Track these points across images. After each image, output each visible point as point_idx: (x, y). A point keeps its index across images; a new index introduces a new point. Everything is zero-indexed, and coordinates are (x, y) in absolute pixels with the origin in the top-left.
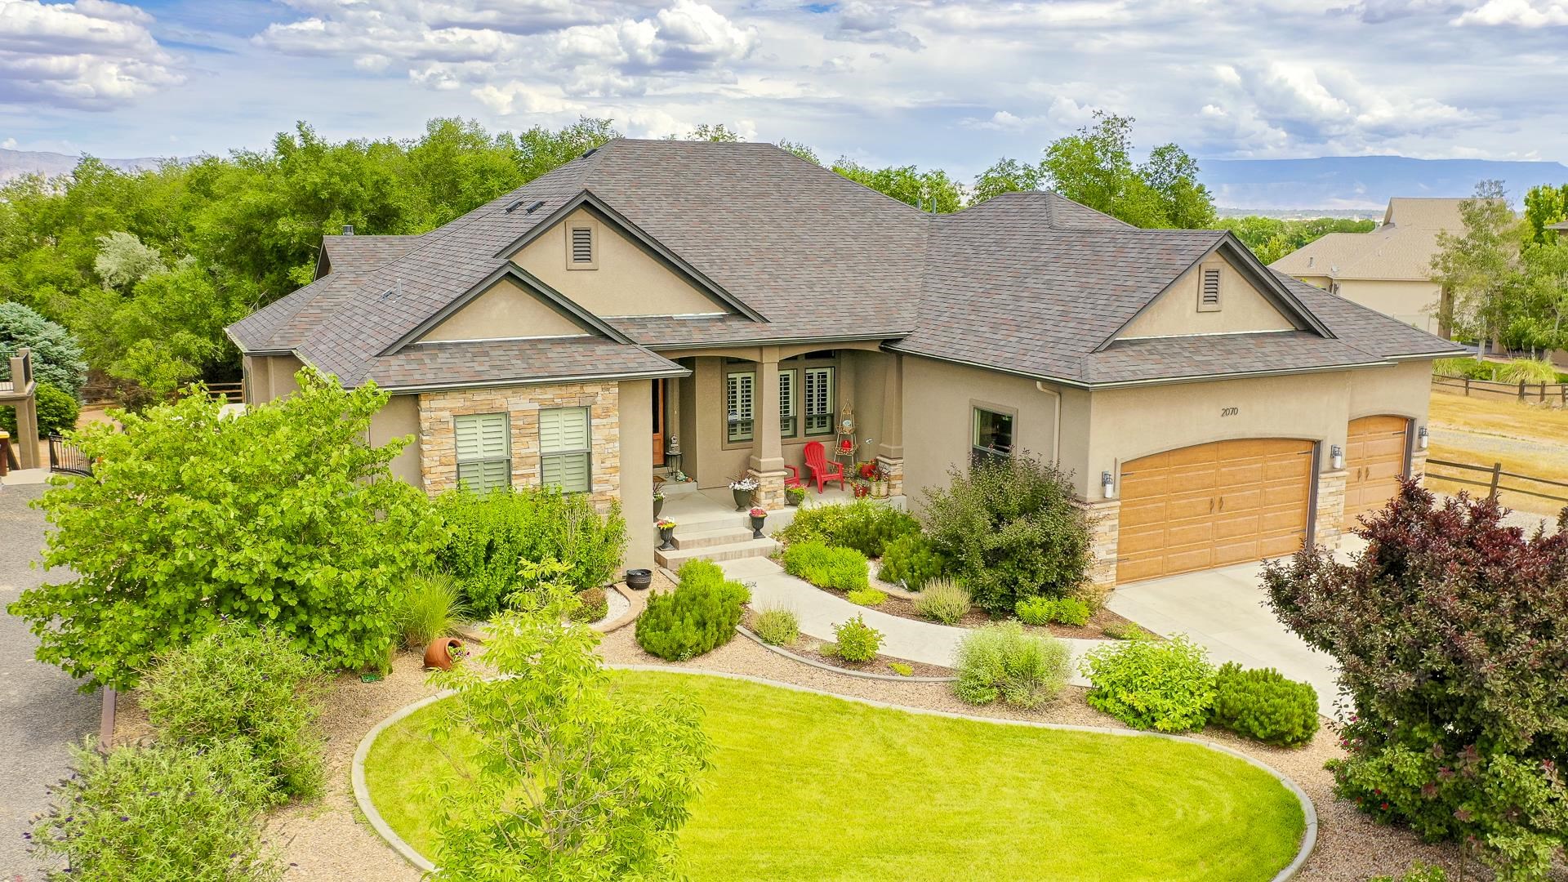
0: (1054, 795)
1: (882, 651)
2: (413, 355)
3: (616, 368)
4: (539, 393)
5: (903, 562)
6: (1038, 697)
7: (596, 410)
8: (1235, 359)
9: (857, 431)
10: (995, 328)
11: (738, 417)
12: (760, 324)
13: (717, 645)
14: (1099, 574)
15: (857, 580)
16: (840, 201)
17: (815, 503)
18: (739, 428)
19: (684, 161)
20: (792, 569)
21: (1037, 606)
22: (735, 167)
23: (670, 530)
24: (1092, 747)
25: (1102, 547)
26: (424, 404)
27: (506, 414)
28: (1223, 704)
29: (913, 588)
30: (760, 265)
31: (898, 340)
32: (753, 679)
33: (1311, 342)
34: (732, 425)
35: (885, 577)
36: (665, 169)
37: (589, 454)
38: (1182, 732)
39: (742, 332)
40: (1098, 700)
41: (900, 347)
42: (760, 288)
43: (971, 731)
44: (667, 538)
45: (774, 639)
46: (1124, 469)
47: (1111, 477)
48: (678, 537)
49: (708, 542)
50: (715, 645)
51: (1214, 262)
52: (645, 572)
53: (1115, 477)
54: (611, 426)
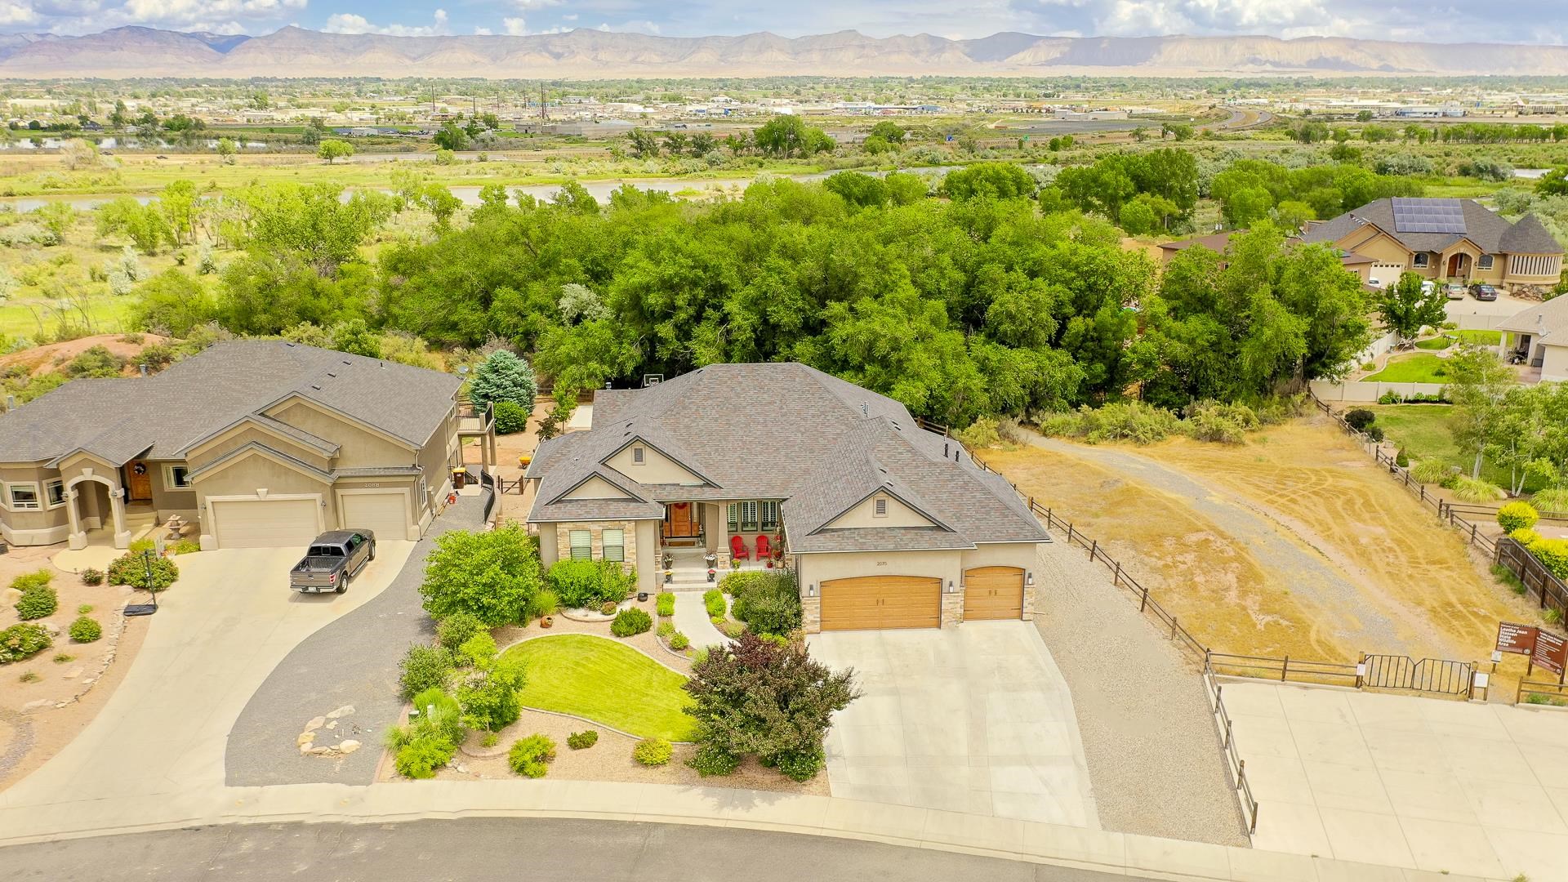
2: (558, 505)
3: (634, 515)
4: (602, 524)
7: (626, 530)
8: (882, 542)
14: (809, 626)
15: (718, 613)
17: (744, 568)
20: (705, 602)
23: (669, 576)
25: (810, 615)
26: (559, 527)
27: (590, 531)
35: (732, 612)
37: (623, 547)
39: (708, 495)
44: (669, 579)
45: (661, 634)
46: (823, 584)
47: (814, 587)
48: (674, 578)
49: (686, 582)
50: (636, 633)
51: (881, 496)
52: (646, 595)
53: (817, 587)
54: (632, 537)
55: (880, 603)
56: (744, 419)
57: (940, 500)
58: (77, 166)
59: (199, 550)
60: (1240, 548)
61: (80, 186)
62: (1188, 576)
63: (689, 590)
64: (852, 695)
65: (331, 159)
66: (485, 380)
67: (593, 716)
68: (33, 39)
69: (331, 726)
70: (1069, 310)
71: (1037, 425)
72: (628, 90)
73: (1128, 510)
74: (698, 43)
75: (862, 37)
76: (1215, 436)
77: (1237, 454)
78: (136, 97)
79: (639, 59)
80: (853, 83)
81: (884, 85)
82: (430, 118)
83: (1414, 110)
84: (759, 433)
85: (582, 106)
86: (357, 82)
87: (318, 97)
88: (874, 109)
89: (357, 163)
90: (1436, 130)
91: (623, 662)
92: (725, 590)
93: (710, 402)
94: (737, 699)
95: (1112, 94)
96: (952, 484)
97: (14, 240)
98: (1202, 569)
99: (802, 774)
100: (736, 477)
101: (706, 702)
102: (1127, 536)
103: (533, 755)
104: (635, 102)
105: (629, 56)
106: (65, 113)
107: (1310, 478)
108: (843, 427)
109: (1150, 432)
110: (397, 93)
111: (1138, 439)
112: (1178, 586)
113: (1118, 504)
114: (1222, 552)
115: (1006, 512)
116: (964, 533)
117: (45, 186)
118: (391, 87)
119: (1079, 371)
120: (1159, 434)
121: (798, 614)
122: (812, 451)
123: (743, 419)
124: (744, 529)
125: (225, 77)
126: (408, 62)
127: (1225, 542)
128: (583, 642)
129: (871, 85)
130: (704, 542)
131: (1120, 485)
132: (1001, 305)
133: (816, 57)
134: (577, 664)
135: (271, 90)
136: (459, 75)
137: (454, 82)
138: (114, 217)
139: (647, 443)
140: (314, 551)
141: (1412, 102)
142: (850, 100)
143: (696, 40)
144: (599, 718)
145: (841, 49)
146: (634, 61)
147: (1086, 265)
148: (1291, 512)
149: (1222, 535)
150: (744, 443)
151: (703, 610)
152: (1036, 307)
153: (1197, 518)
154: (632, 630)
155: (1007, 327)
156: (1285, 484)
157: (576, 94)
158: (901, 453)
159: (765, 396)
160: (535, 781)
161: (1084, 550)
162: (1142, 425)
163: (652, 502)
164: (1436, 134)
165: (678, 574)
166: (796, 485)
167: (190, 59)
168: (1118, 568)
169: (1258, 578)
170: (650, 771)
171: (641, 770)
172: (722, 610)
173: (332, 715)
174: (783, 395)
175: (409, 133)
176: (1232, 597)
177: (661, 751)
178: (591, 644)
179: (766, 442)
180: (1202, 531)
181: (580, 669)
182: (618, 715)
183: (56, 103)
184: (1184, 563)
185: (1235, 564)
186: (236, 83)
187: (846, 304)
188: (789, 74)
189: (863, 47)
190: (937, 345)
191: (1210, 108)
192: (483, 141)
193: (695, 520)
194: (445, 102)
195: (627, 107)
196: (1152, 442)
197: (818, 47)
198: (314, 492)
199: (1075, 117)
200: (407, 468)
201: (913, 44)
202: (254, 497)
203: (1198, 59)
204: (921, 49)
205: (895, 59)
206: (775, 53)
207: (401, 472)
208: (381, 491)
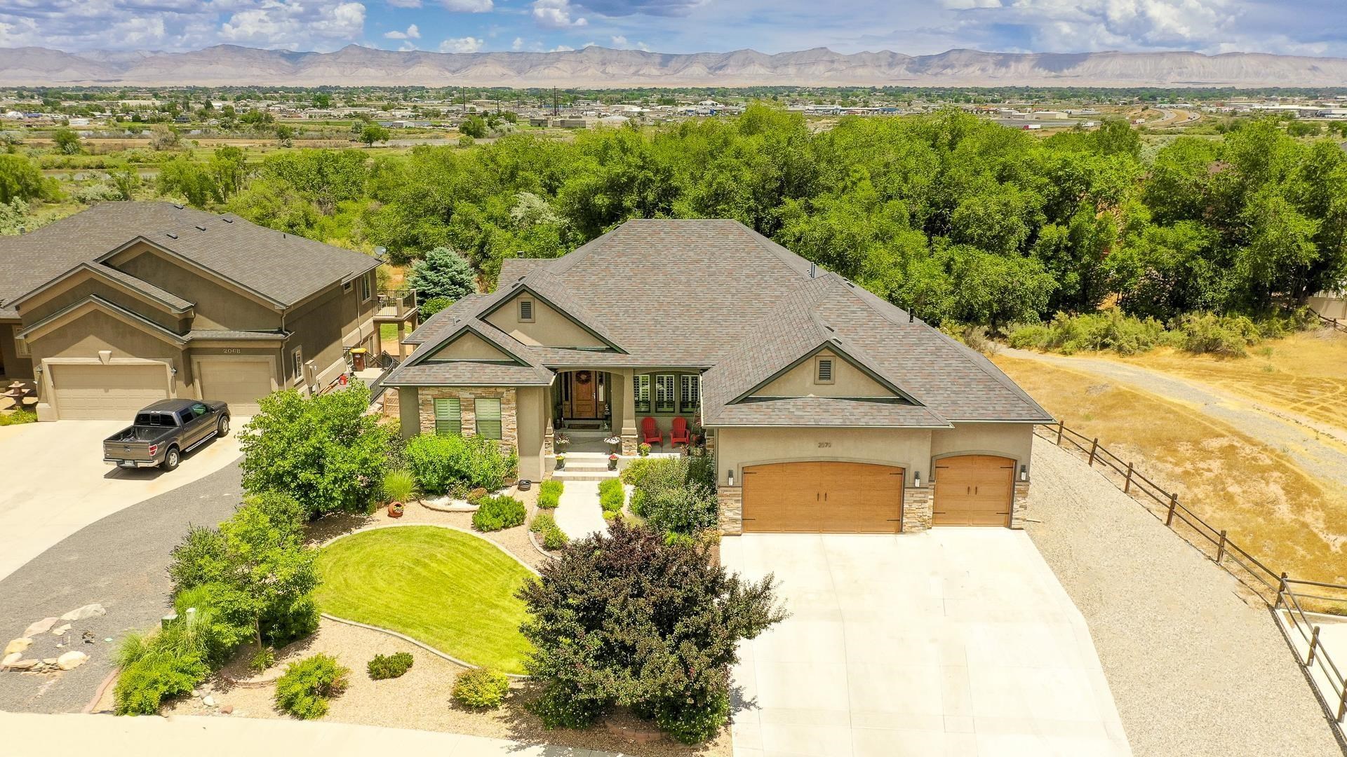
2: (422, 367)
3: (514, 380)
4: (474, 391)
7: (504, 400)
8: (825, 415)
11: (640, 399)
12: (626, 356)
14: (726, 525)
17: (656, 457)
18: (641, 405)
23: (563, 461)
26: (420, 392)
27: (459, 399)
31: (706, 370)
33: (903, 408)
37: (500, 421)
39: (610, 360)
41: (702, 374)
44: (560, 465)
45: (535, 529)
46: (746, 471)
47: (735, 474)
48: (567, 465)
49: (581, 469)
50: (505, 527)
51: (825, 354)
52: (528, 482)
53: (737, 473)
54: (512, 409)
55: (822, 498)
56: (664, 277)
57: (904, 368)
58: (161, 147)
59: (36, 421)
60: (1278, 456)
61: (159, 161)
62: (1218, 483)
63: (584, 479)
64: (770, 616)
65: (371, 142)
66: (425, 278)
67: (415, 632)
68: (148, 55)
69: (58, 632)
70: (1041, 217)
71: (1004, 336)
72: (630, 96)
73: (1124, 412)
74: (690, 59)
75: (832, 53)
76: (1211, 347)
77: (1239, 365)
78: (224, 99)
79: (641, 72)
80: (824, 91)
81: (850, 93)
82: (460, 115)
83: (1333, 112)
84: (680, 293)
85: (590, 108)
86: (404, 90)
87: (372, 101)
88: (841, 110)
89: (393, 147)
91: (476, 562)
92: (628, 480)
93: (624, 259)
94: (593, 616)
95: (1053, 101)
96: (920, 349)
97: (88, 198)
98: (1234, 478)
99: (691, 733)
100: (647, 341)
101: (549, 618)
102: (1130, 439)
103: (307, 686)
104: (635, 104)
105: (632, 70)
106: (164, 110)
107: (1338, 388)
108: (783, 289)
109: (1135, 341)
110: (435, 98)
111: (1120, 349)
112: (1207, 496)
113: (1112, 407)
114: (1255, 459)
115: (992, 385)
116: (936, 408)
117: (130, 161)
118: (432, 94)
119: (1050, 281)
120: (1146, 344)
121: (712, 509)
122: (743, 315)
123: (661, 277)
124: (659, 409)
125: (299, 86)
126: (448, 74)
127: (1255, 449)
128: (433, 536)
129: (839, 93)
130: (610, 425)
131: (1109, 389)
132: (967, 208)
133: (791, 70)
134: (417, 562)
135: (334, 96)
136: (490, 85)
137: (485, 90)
138: (170, 178)
139: (536, 295)
140: (142, 419)
141: (1330, 106)
142: (820, 103)
143: (689, 56)
144: (423, 636)
145: (814, 64)
146: (636, 73)
147: (1060, 169)
148: (1329, 420)
149: (1249, 440)
150: (661, 304)
151: (597, 501)
152: (1006, 210)
153: (1213, 423)
154: (498, 522)
155: (974, 231)
156: (1308, 393)
157: (586, 99)
158: (854, 312)
159: (691, 254)
160: (307, 723)
161: (1077, 453)
162: (1126, 333)
163: (537, 366)
165: (570, 460)
166: (721, 353)
167: (272, 71)
168: (1131, 470)
169: (1313, 491)
170: (474, 717)
171: (461, 714)
172: (619, 502)
173: (68, 616)
174: (713, 254)
175: (441, 126)
176: (1284, 511)
177: (491, 687)
178: (443, 538)
179: (687, 303)
180: (1223, 436)
181: (419, 569)
182: (451, 633)
183: (158, 103)
184: (1209, 470)
185: (1276, 474)
186: (306, 90)
187: (801, 201)
188: (769, 84)
189: (833, 62)
190: (898, 242)
191: (1143, 110)
192: (501, 131)
193: (601, 399)
194: (476, 104)
195: (627, 108)
196: (1137, 351)
197: (793, 62)
198: (164, 356)
199: (1019, 116)
200: (271, 332)
201: (876, 59)
202: (95, 361)
203: (1130, 72)
204: (883, 63)
205: (860, 71)
206: (757, 67)
207: (264, 336)
208: (242, 358)
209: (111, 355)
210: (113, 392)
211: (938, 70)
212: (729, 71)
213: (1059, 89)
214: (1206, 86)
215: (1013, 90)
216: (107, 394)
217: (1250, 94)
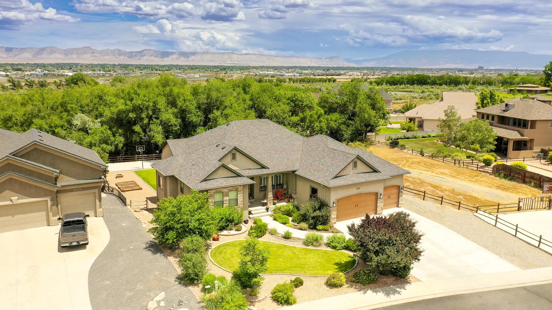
0: (318, 259)
1: (292, 236)
2: (206, 182)
3: (242, 183)
4: (228, 188)
5: (296, 219)
6: (318, 244)
7: (239, 191)
8: (359, 179)
9: (287, 187)
10: (314, 170)
11: (262, 186)
12: (268, 169)
13: (263, 235)
14: (333, 220)
15: (287, 222)
16: (283, 135)
17: (279, 205)
18: (263, 188)
19: (249, 126)
20: (275, 219)
21: (320, 227)
22: (260, 127)
23: (251, 211)
24: (326, 252)
25: (334, 215)
26: (209, 192)
27: (223, 192)
28: (347, 245)
29: (298, 223)
30: (267, 154)
31: (295, 171)
32: (270, 241)
33: (376, 174)
34: (261, 187)
35: (293, 221)
36: (245, 129)
37: (237, 199)
38: (341, 250)
39: (264, 172)
40: (328, 245)
41: (296, 173)
42: (267, 160)
43: (307, 250)
44: (250, 213)
45: (273, 234)
46: (338, 201)
47: (335, 202)
49: (258, 213)
51: (356, 160)
52: (248, 220)
54: (241, 193)
55: (356, 206)
63: (261, 216)
74: (22, 50)
75: (93, 49)
80: (93, 66)
81: (105, 66)
83: (286, 75)
88: (105, 74)
90: (297, 79)
93: (242, 135)
95: (190, 70)
107: (403, 160)
108: (300, 142)
122: (294, 152)
129: (100, 66)
133: (74, 56)
139: (239, 150)
140: (67, 224)
141: (283, 73)
142: (94, 71)
145: (85, 54)
150: (266, 150)
159: (263, 132)
163: (246, 176)
164: (297, 80)
165: (254, 210)
166: (297, 165)
170: (340, 289)
171: (336, 289)
172: (288, 220)
173: (157, 299)
177: (342, 278)
179: (275, 149)
188: (66, 62)
189: (93, 53)
191: (225, 74)
197: (75, 53)
198: (46, 196)
199: (181, 76)
200: (97, 179)
201: (113, 52)
202: (9, 203)
203: (214, 60)
204: (116, 54)
205: (106, 57)
206: (57, 55)
207: (94, 181)
208: (82, 192)
209: (18, 199)
210: (16, 217)
211: (139, 58)
212: (44, 56)
213: (190, 66)
214: (240, 65)
215: (172, 66)
216: (13, 218)
217: (256, 68)
